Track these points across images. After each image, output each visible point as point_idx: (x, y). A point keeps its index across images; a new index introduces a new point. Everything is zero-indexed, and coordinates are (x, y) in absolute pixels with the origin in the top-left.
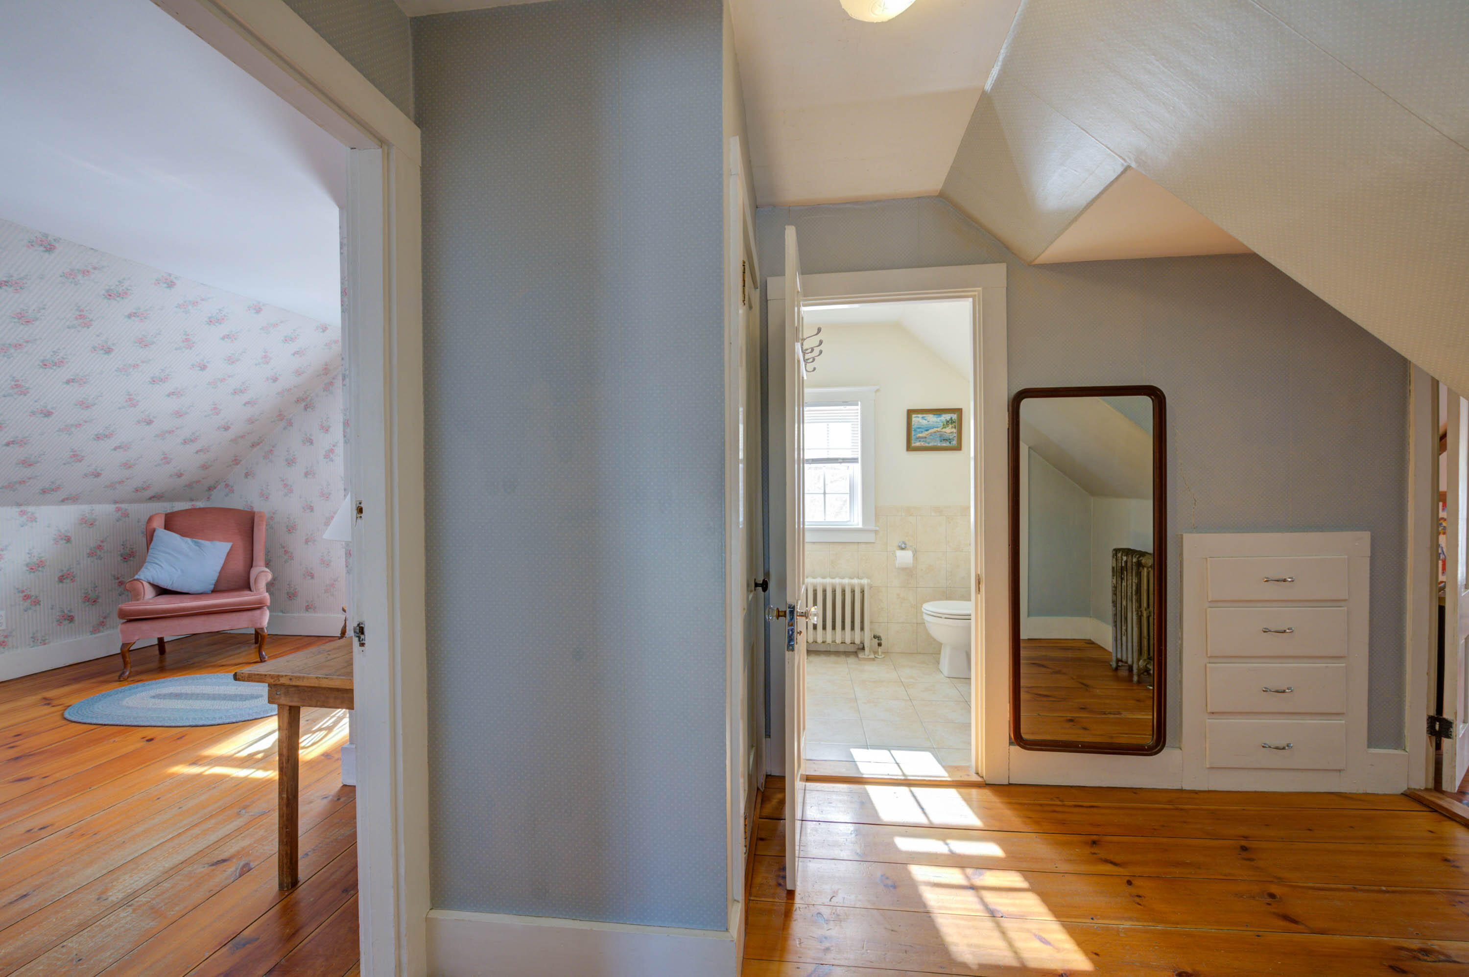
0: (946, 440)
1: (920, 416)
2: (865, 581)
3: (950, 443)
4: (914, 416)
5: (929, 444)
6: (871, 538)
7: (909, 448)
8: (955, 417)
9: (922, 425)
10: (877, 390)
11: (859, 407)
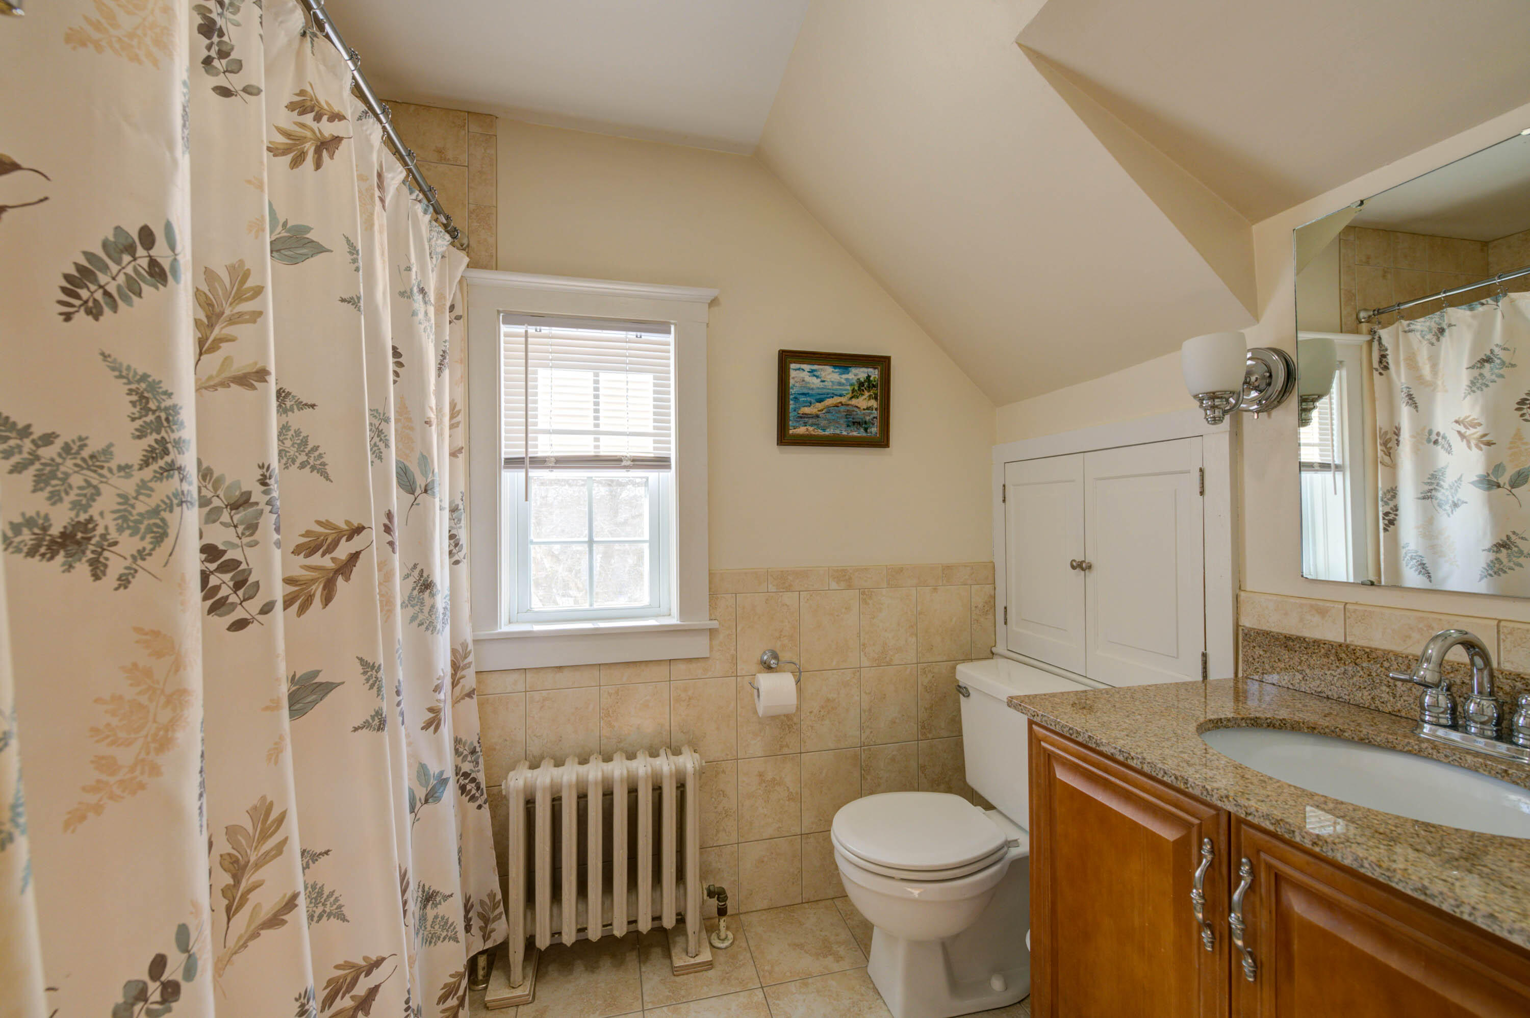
0: (859, 423)
1: (807, 367)
2: (688, 762)
3: (866, 430)
4: (793, 366)
5: (824, 430)
6: (698, 647)
7: (784, 438)
8: (875, 374)
9: (812, 389)
10: (714, 302)
11: (671, 338)
